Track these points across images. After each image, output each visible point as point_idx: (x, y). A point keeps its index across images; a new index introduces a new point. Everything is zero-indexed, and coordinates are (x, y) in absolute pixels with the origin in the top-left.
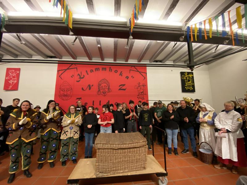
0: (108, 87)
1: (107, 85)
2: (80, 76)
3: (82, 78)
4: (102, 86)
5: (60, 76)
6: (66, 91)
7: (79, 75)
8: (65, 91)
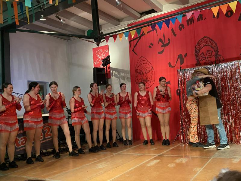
0: (214, 53)
1: (212, 50)
2: (162, 42)
3: (167, 45)
4: (203, 53)
5: (133, 50)
6: (145, 73)
7: (160, 40)
8: (143, 73)
